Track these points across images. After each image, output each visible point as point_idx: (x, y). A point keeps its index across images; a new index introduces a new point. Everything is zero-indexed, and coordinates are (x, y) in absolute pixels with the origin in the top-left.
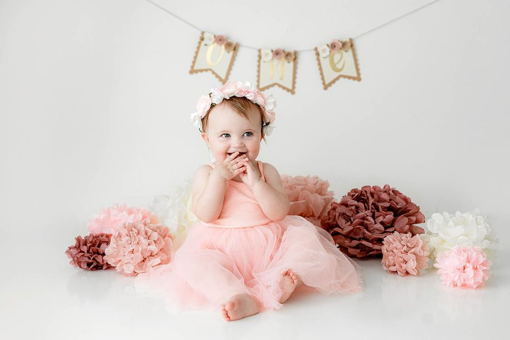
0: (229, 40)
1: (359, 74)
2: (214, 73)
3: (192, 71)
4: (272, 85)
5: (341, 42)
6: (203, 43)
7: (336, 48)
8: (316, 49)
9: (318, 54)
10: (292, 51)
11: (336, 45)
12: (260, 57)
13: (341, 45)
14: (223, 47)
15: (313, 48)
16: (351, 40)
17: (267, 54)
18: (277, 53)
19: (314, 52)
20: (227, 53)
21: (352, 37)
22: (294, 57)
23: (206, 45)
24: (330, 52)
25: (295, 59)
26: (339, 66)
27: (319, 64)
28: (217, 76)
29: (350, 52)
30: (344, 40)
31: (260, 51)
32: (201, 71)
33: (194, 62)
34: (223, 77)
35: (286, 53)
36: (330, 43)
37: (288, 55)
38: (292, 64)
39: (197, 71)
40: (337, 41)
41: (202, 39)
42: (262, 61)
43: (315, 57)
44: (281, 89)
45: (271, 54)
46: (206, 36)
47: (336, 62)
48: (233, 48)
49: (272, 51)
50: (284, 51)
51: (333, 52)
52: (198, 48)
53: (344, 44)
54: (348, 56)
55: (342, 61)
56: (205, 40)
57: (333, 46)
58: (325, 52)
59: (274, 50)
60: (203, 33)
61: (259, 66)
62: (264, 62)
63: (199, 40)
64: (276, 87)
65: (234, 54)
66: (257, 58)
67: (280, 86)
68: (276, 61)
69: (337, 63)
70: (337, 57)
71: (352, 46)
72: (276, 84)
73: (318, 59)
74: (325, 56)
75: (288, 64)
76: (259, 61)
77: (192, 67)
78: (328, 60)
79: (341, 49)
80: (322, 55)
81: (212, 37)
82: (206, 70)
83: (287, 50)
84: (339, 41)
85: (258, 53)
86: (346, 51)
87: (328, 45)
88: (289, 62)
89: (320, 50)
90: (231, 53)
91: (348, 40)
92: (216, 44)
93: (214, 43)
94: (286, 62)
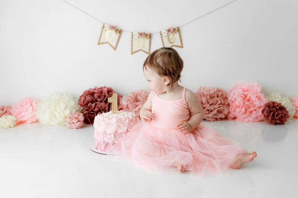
0: (117, 28)
1: (182, 44)
2: (110, 44)
3: (99, 44)
4: (139, 50)
5: (173, 29)
6: (104, 29)
7: (171, 32)
8: (160, 32)
9: (161, 35)
10: (149, 33)
11: (170, 30)
12: (132, 36)
13: (173, 30)
14: (114, 31)
15: (159, 32)
16: (178, 27)
17: (136, 35)
18: (141, 34)
19: (160, 34)
20: (116, 35)
21: (179, 26)
22: (149, 36)
23: (105, 30)
24: (168, 33)
25: (150, 37)
26: (172, 41)
27: (162, 40)
28: (111, 46)
29: (178, 33)
30: (174, 28)
31: (132, 33)
32: (104, 43)
33: (100, 39)
34: (114, 46)
35: (145, 34)
36: (167, 29)
37: (146, 35)
38: (148, 39)
39: (101, 44)
40: (171, 28)
41: (104, 27)
42: (133, 38)
43: (161, 36)
44: (143, 52)
45: (138, 35)
46: (105, 26)
47: (170, 39)
48: (119, 32)
49: (138, 33)
50: (144, 33)
51: (169, 33)
52: (102, 32)
53: (174, 30)
54: (177, 35)
55: (174, 38)
56: (105, 27)
57: (169, 31)
58: (165, 34)
59: (140, 32)
60: (104, 24)
61: (132, 41)
62: (135, 39)
63: (102, 28)
64: (141, 51)
65: (119, 35)
66: (131, 37)
67: (143, 51)
68: (141, 38)
69: (172, 39)
70: (171, 36)
71: (178, 30)
72: (140, 50)
73: (162, 37)
74: (165, 36)
75: (147, 40)
76: (132, 38)
77: (99, 41)
78: (166, 37)
79: (173, 32)
80: (164, 35)
81: (109, 26)
82: (106, 43)
83: (146, 33)
84: (172, 28)
85: (131, 35)
86: (176, 33)
87: (166, 30)
88: (147, 39)
89: (162, 33)
90: (118, 34)
91: (177, 28)
92: (110, 30)
93: (109, 29)
94: (145, 39)
